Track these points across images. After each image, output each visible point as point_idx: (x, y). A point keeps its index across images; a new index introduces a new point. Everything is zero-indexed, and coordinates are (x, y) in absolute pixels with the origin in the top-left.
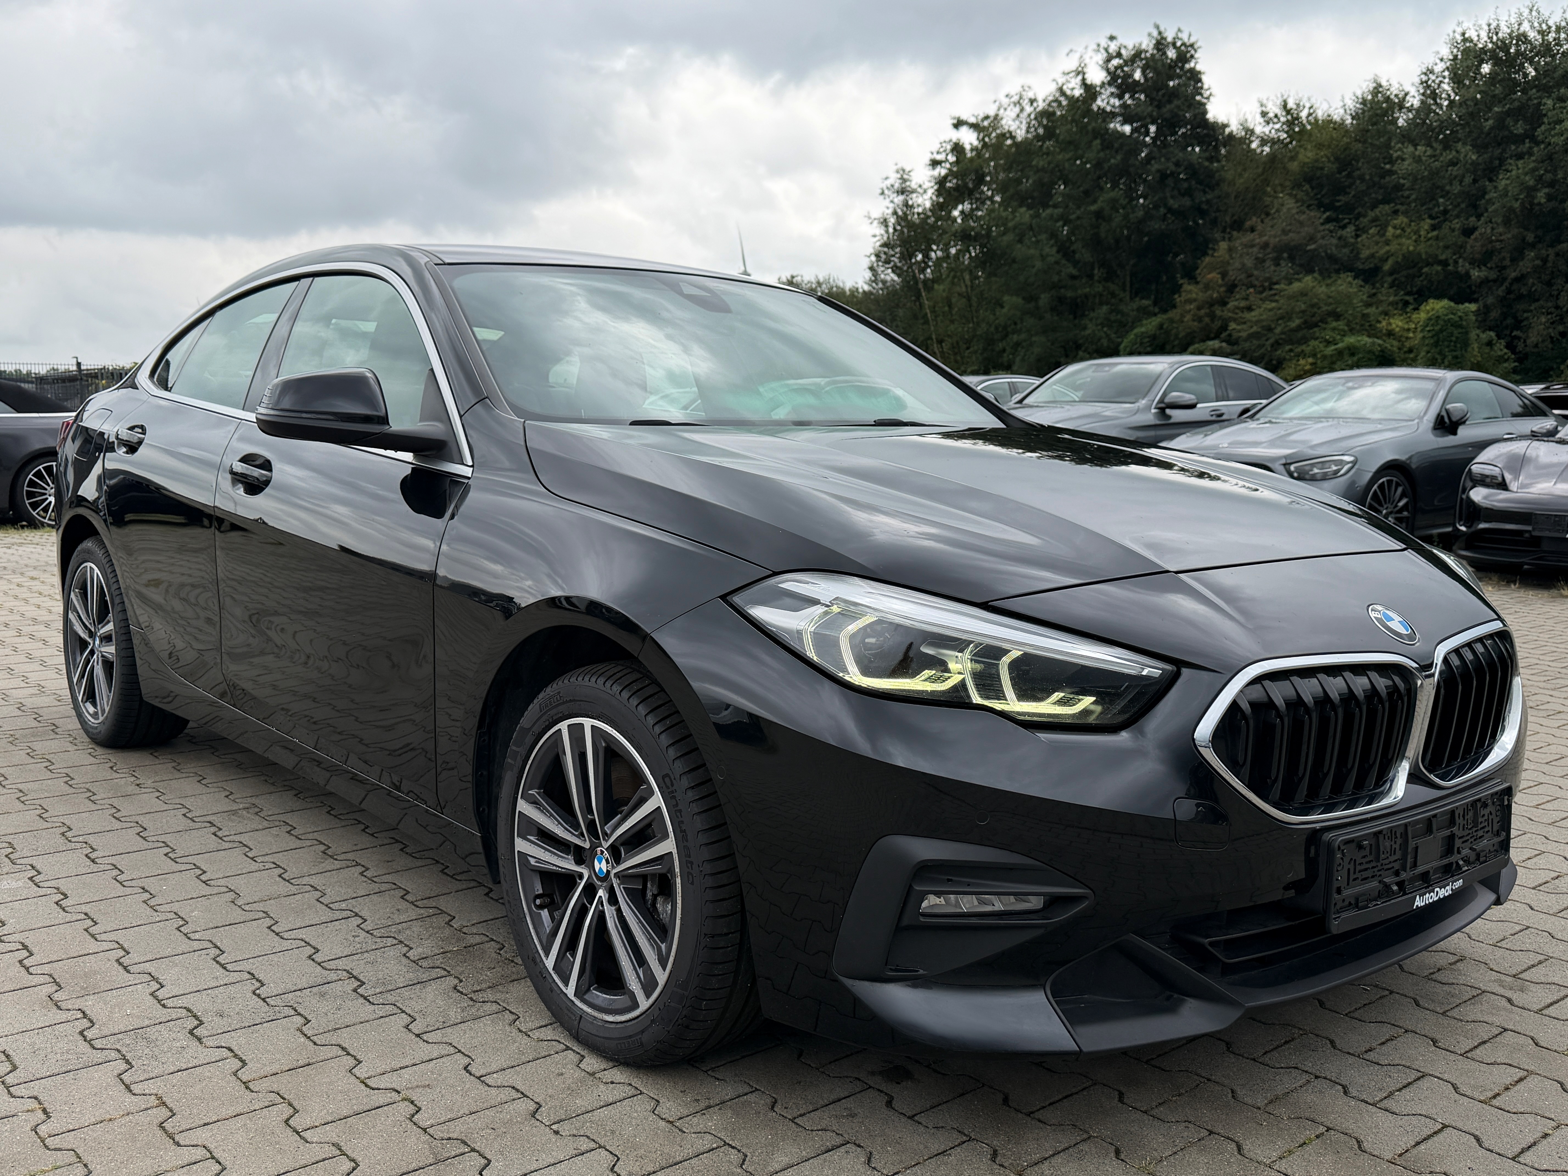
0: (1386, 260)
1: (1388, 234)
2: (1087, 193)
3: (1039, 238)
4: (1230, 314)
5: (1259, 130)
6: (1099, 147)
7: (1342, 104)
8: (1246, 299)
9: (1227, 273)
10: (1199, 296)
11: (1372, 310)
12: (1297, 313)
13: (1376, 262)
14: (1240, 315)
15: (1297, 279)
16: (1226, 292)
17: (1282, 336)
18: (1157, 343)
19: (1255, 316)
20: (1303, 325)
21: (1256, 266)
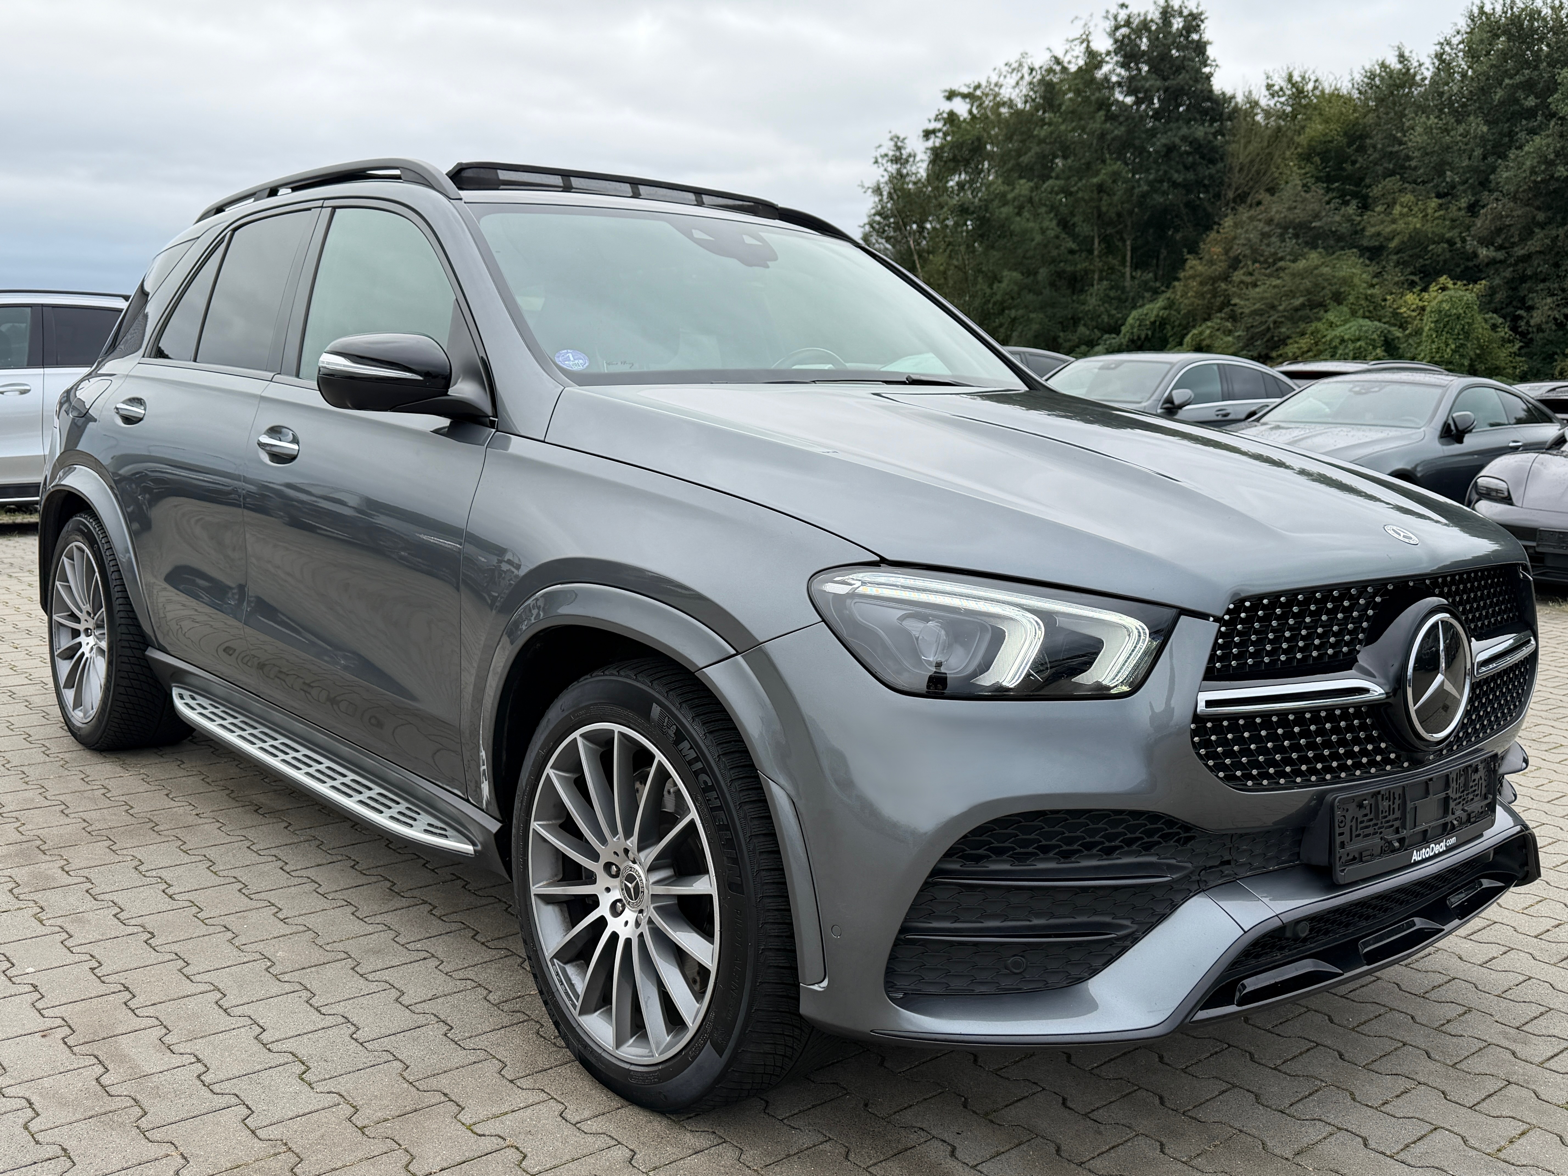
0: (1393, 238)
1: (1394, 212)
2: (1088, 165)
3: (1039, 211)
4: (1234, 289)
5: (1263, 102)
6: (1101, 117)
7: (1350, 78)
8: (1251, 274)
9: (1231, 248)
10: (1203, 270)
11: (1376, 291)
12: (1301, 291)
13: (1382, 240)
14: (1243, 291)
15: (1301, 255)
16: (1230, 267)
17: (1286, 313)
18: (1158, 323)
19: (1258, 293)
20: (1306, 303)
21: (1261, 241)
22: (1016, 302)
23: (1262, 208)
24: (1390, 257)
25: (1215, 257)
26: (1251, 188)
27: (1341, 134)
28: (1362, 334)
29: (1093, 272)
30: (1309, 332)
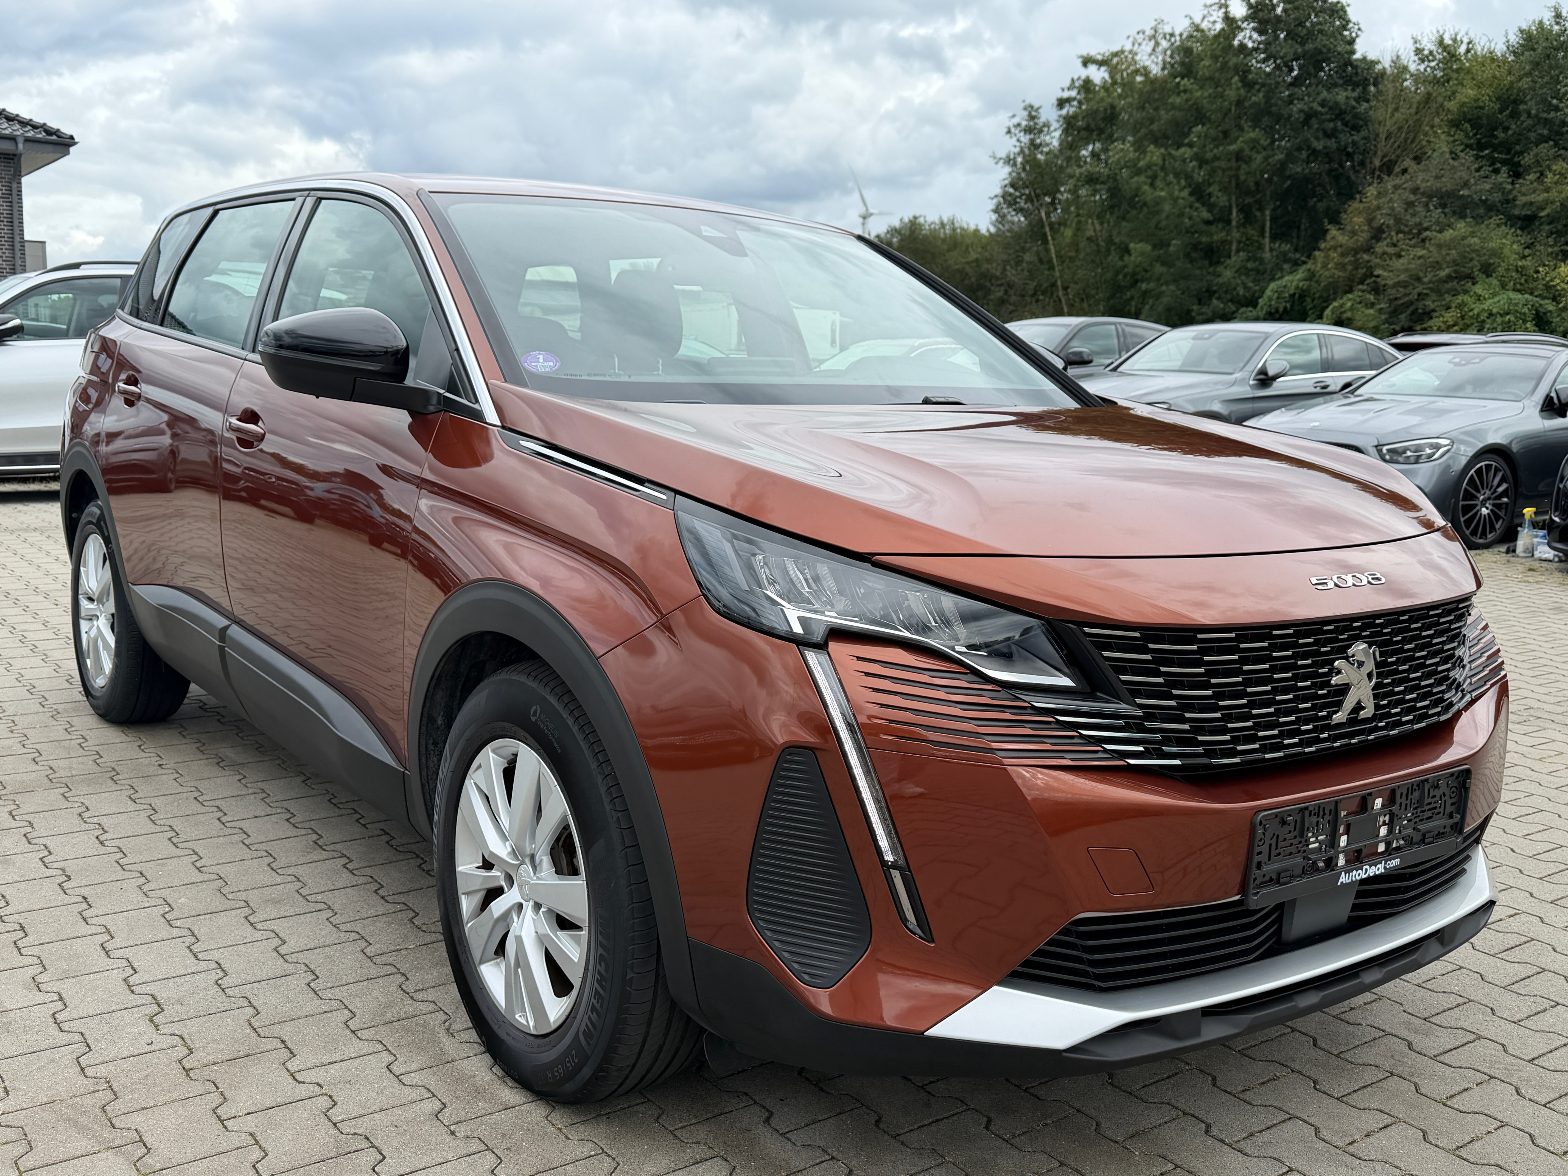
0: (1545, 207)
1: (1547, 180)
2: (1226, 132)
4: (1377, 261)
5: (1413, 67)
6: (1240, 84)
7: (1505, 39)
8: (1395, 245)
9: (1375, 218)
10: (1344, 242)
11: (1527, 263)
12: (1448, 262)
13: (1534, 209)
14: (1387, 263)
15: (1449, 226)
16: (1372, 238)
17: (1431, 285)
18: (1297, 296)
19: (1403, 264)
20: (1453, 275)
21: (1406, 210)
22: (1148, 275)
23: (1407, 176)
24: (1542, 227)
25: (1357, 227)
26: (1398, 157)
27: (1494, 99)
28: (1511, 308)
29: (1231, 243)
30: (1453, 305)
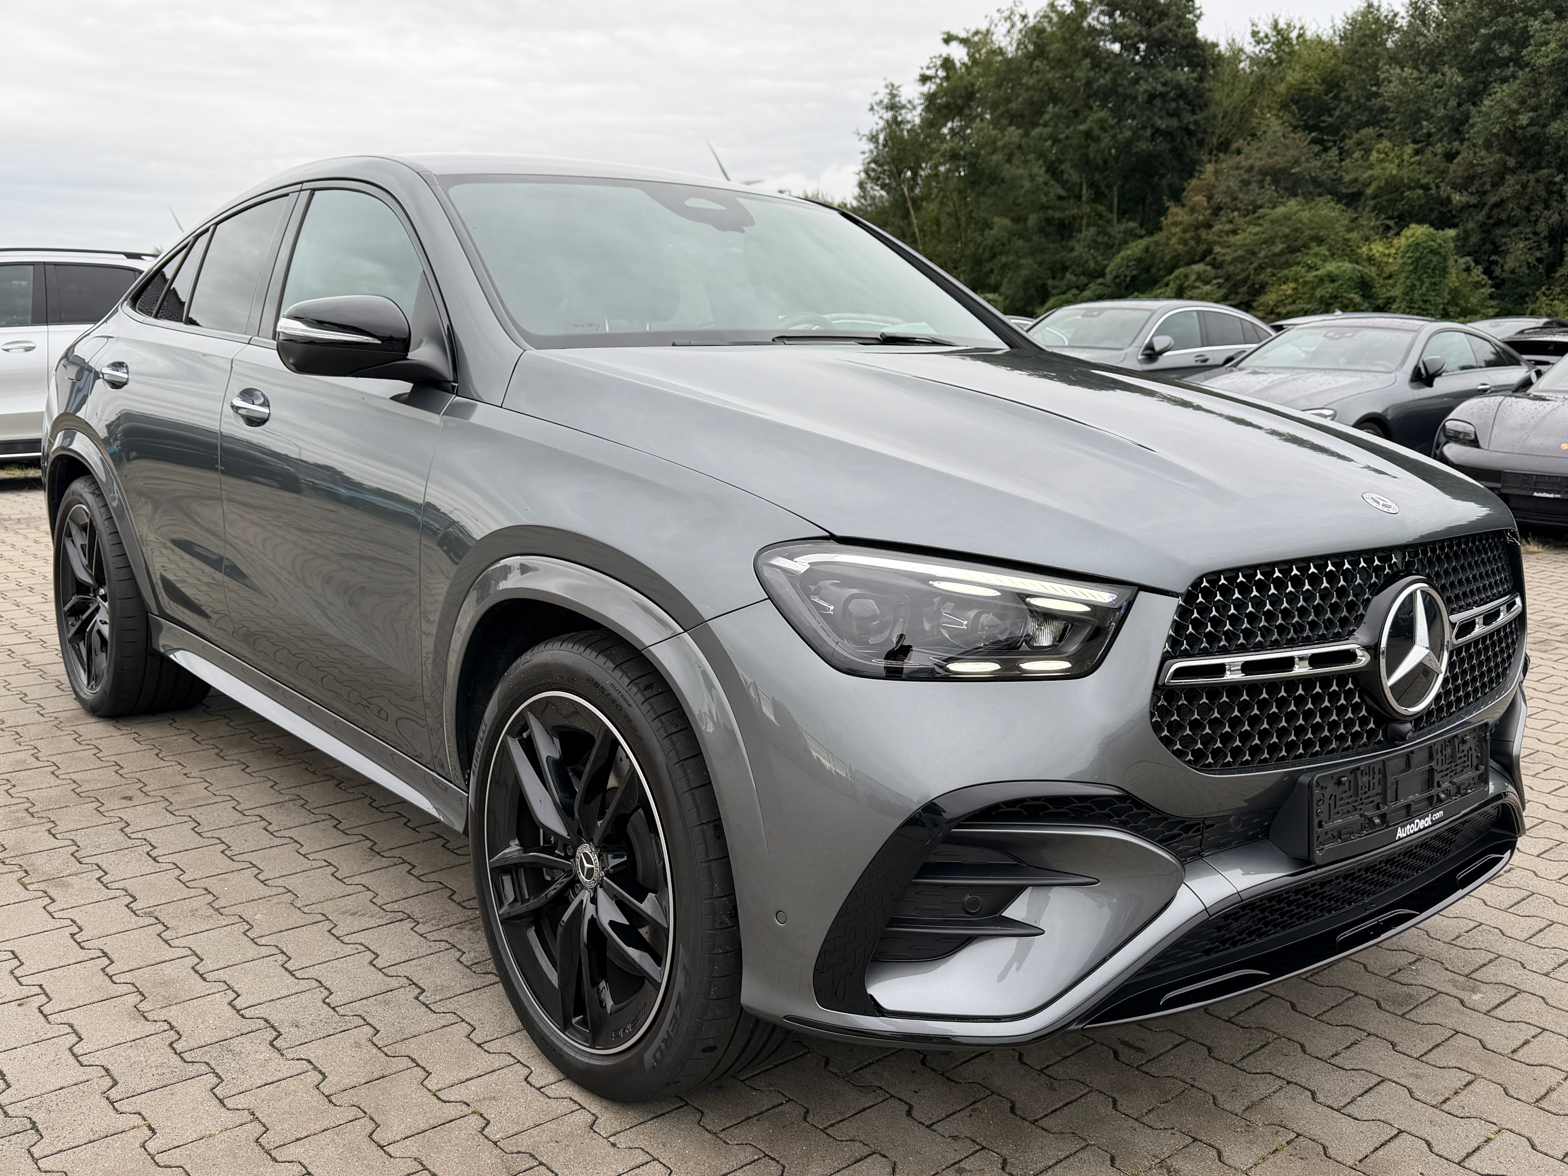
0: (1370, 184)
1: (1371, 158)
2: (1076, 113)
3: (1028, 158)
6: (1089, 66)
8: (1231, 222)
9: (1213, 196)
10: (1185, 217)
11: (1353, 235)
12: (1281, 238)
13: (1359, 186)
14: (1224, 239)
15: (1280, 202)
16: (1211, 215)
17: (1266, 260)
19: (1239, 241)
20: (1286, 249)
21: (1241, 188)
22: (1007, 248)
23: (1242, 156)
24: (1367, 203)
25: (1198, 205)
26: (1234, 136)
27: (1319, 81)
29: (1082, 218)
